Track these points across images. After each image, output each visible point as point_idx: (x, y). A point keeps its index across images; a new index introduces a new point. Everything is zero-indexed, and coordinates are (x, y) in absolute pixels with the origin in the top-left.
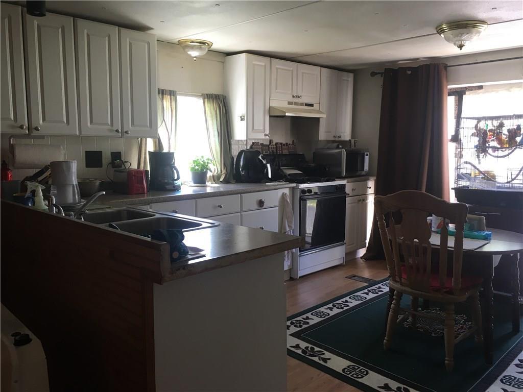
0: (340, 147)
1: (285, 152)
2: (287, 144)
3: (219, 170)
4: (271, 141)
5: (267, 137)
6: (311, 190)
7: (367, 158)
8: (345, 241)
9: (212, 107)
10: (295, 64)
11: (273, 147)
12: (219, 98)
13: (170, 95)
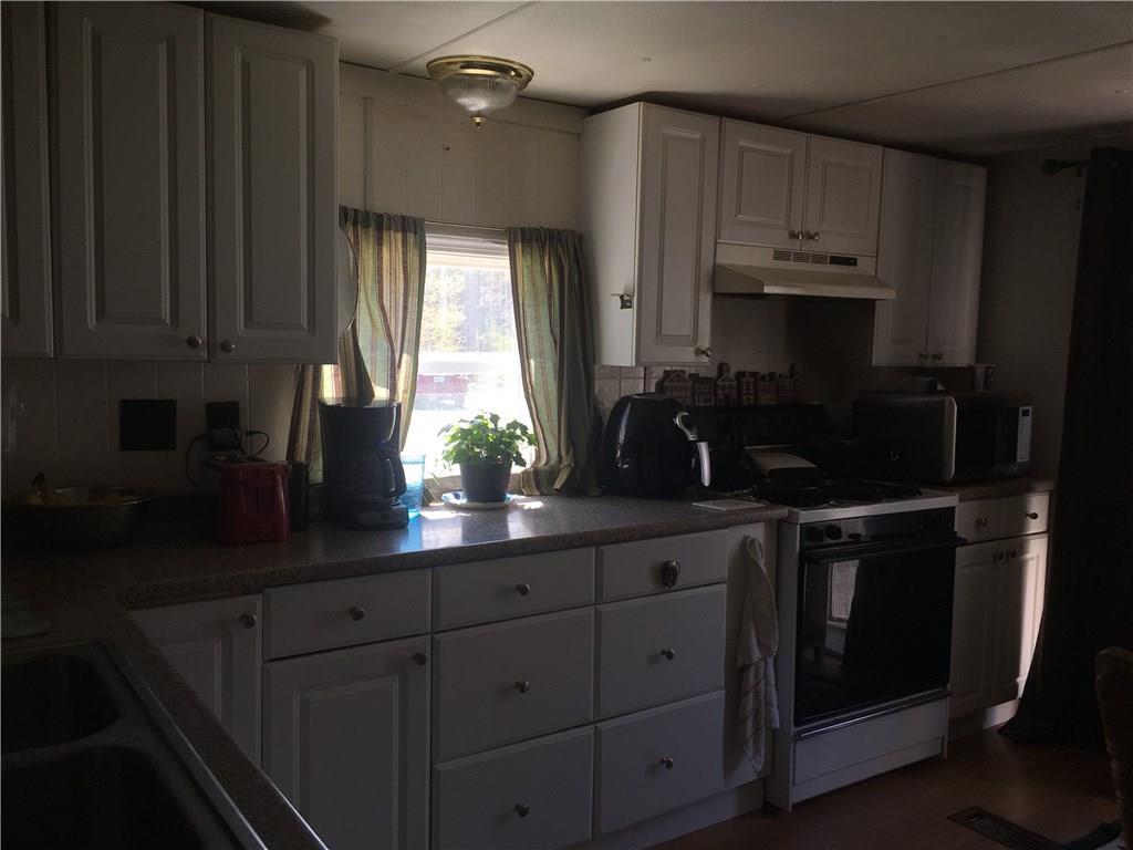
0: (940, 388)
1: (767, 399)
2: (772, 375)
3: (554, 454)
4: (722, 368)
5: (705, 359)
6: (839, 530)
7: (1025, 425)
8: (949, 686)
9: (537, 268)
10: (802, 137)
11: (727, 383)
12: (560, 241)
13: (404, 231)
